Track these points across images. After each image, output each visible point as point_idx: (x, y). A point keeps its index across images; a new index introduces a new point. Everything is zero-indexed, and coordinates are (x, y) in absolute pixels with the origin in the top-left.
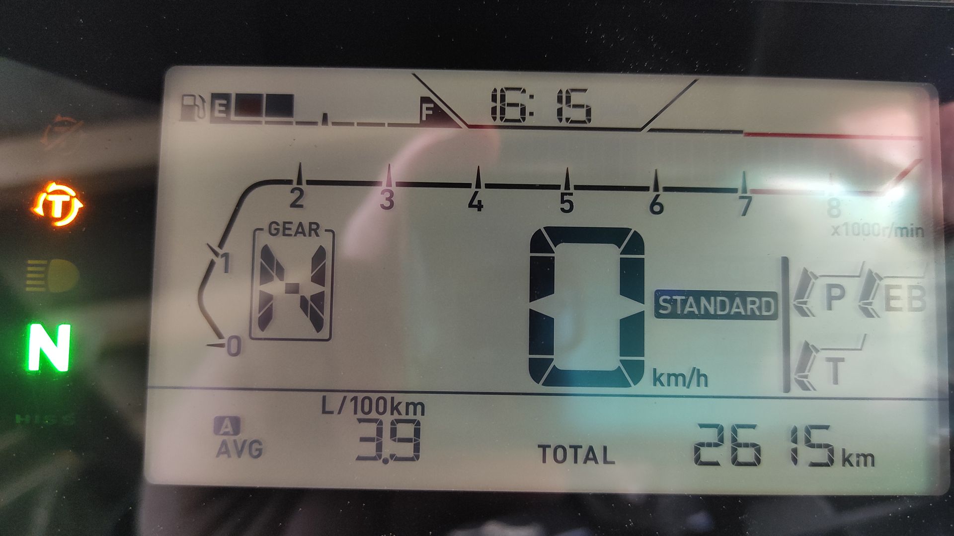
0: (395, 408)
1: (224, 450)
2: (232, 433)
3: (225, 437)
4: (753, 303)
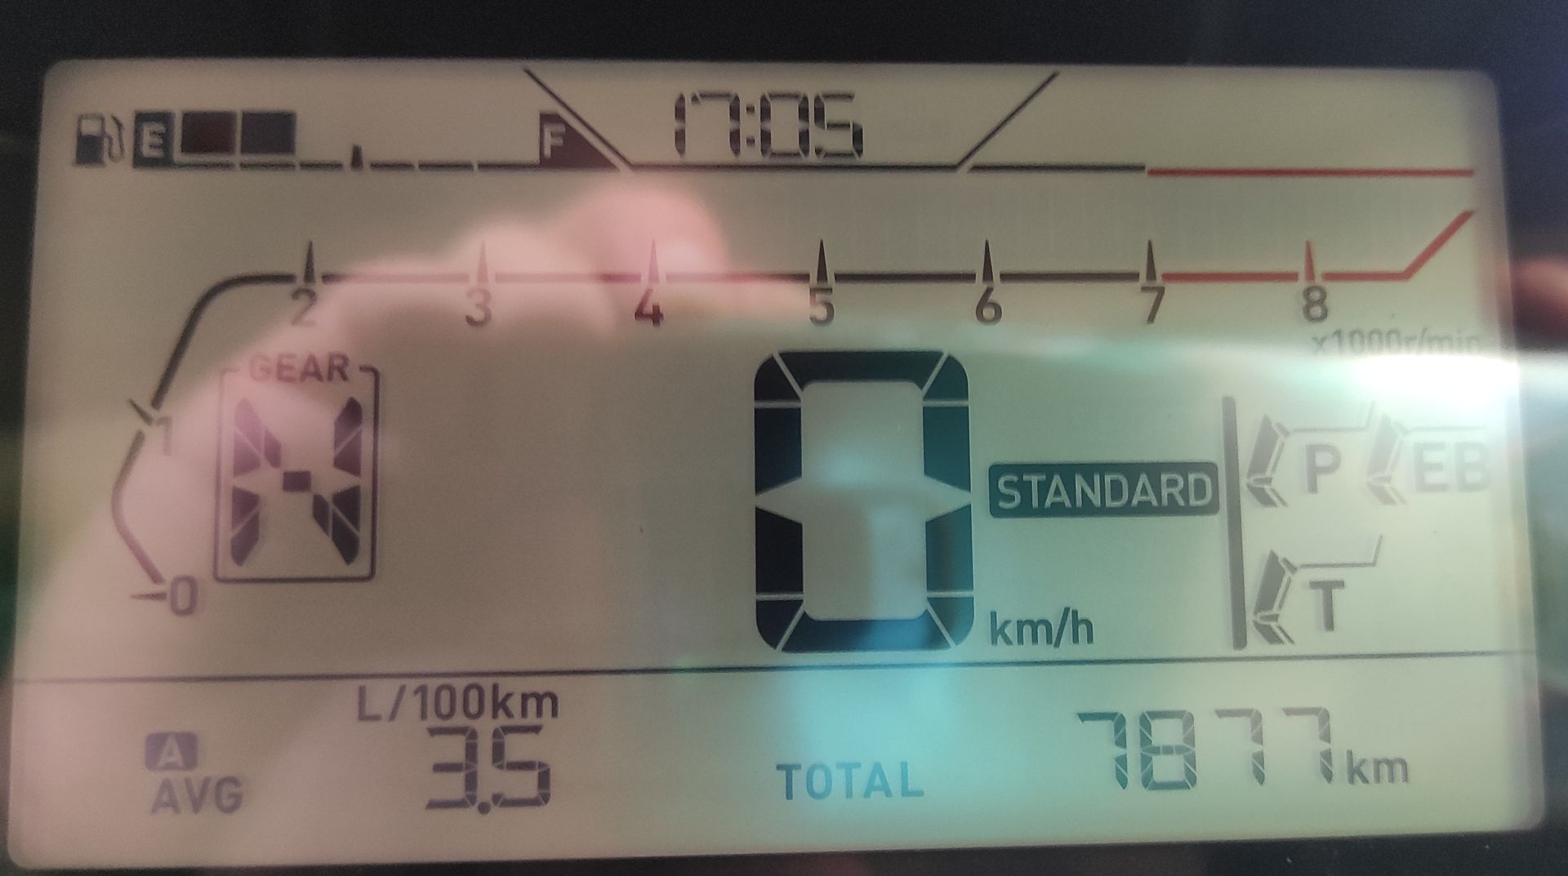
0: (500, 706)
1: (166, 800)
2: (181, 764)
3: (170, 775)
4: (1172, 483)
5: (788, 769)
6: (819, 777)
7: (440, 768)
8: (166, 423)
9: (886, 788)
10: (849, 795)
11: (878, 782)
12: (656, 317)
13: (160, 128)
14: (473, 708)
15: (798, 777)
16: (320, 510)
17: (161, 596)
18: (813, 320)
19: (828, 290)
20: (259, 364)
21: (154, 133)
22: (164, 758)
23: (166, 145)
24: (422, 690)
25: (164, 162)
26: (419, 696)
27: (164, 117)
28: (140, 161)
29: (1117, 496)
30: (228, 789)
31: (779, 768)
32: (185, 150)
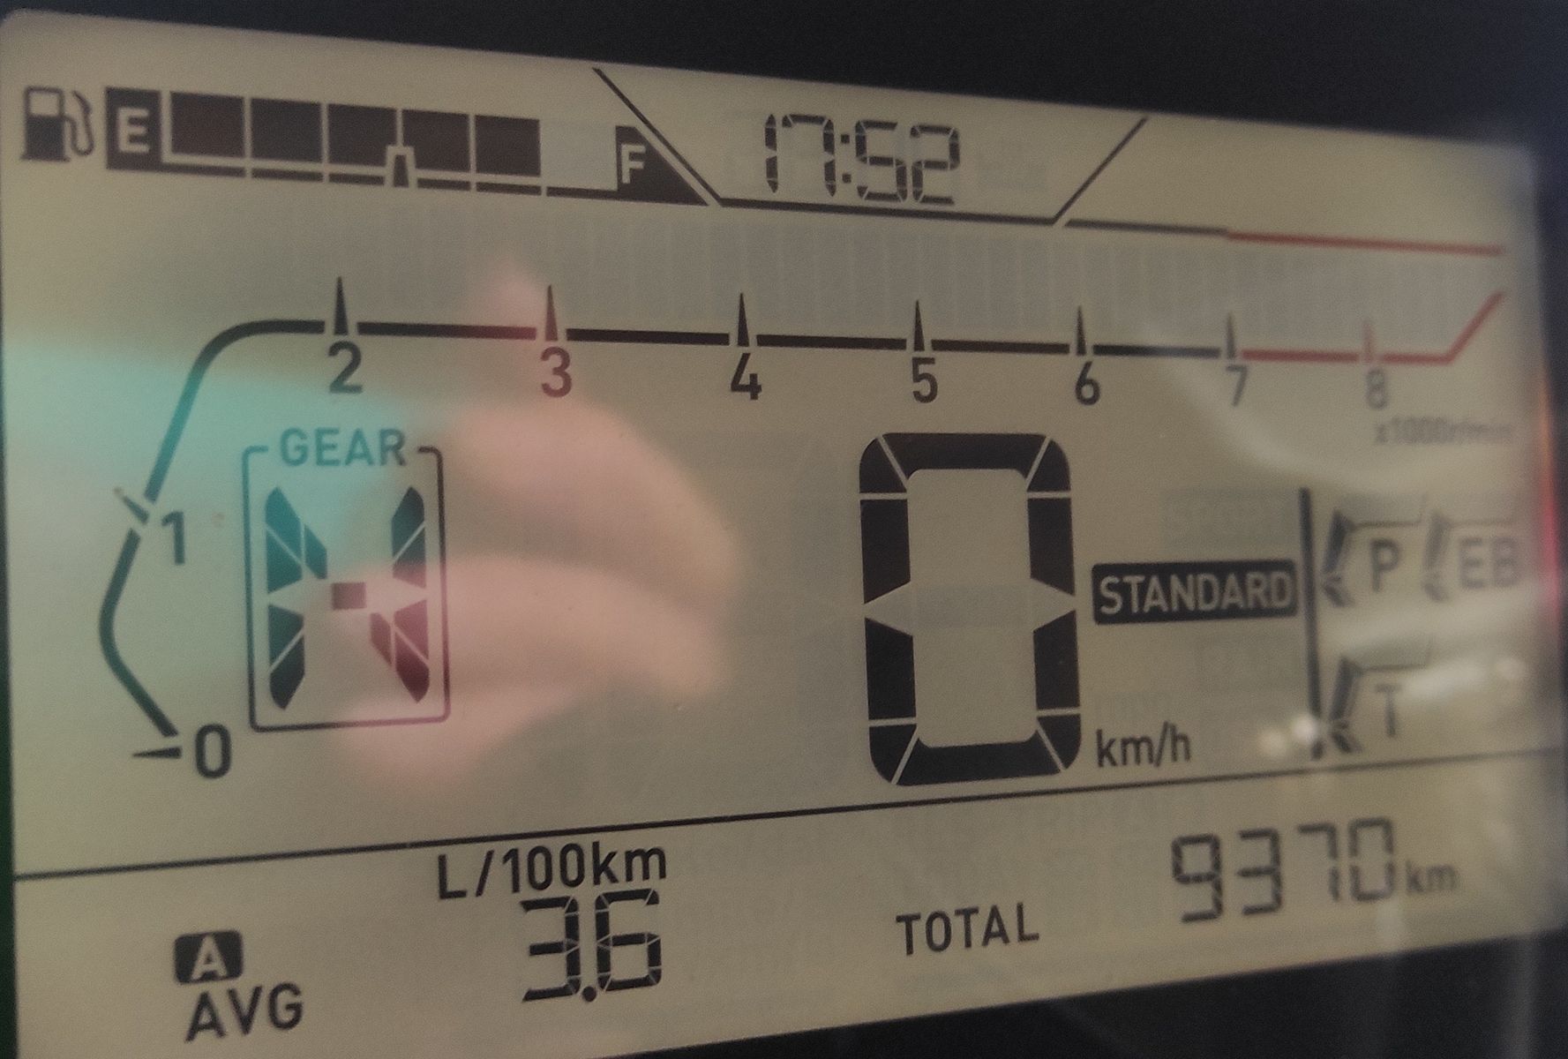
0: (601, 868)
1: (206, 1018)
3: (207, 988)
5: (908, 920)
6: (938, 925)
7: (537, 950)
8: (175, 520)
9: (1002, 934)
10: (968, 944)
11: (995, 928)
12: (754, 389)
13: (141, 113)
15: (919, 928)
16: (380, 637)
17: (174, 753)
18: (917, 395)
19: (930, 361)
20: (293, 441)
21: (133, 121)
22: (200, 968)
23: (152, 136)
24: (513, 856)
25: (150, 163)
26: (510, 864)
27: (148, 99)
28: (117, 161)
29: (1208, 598)
30: (284, 998)
31: (899, 919)
32: (178, 147)
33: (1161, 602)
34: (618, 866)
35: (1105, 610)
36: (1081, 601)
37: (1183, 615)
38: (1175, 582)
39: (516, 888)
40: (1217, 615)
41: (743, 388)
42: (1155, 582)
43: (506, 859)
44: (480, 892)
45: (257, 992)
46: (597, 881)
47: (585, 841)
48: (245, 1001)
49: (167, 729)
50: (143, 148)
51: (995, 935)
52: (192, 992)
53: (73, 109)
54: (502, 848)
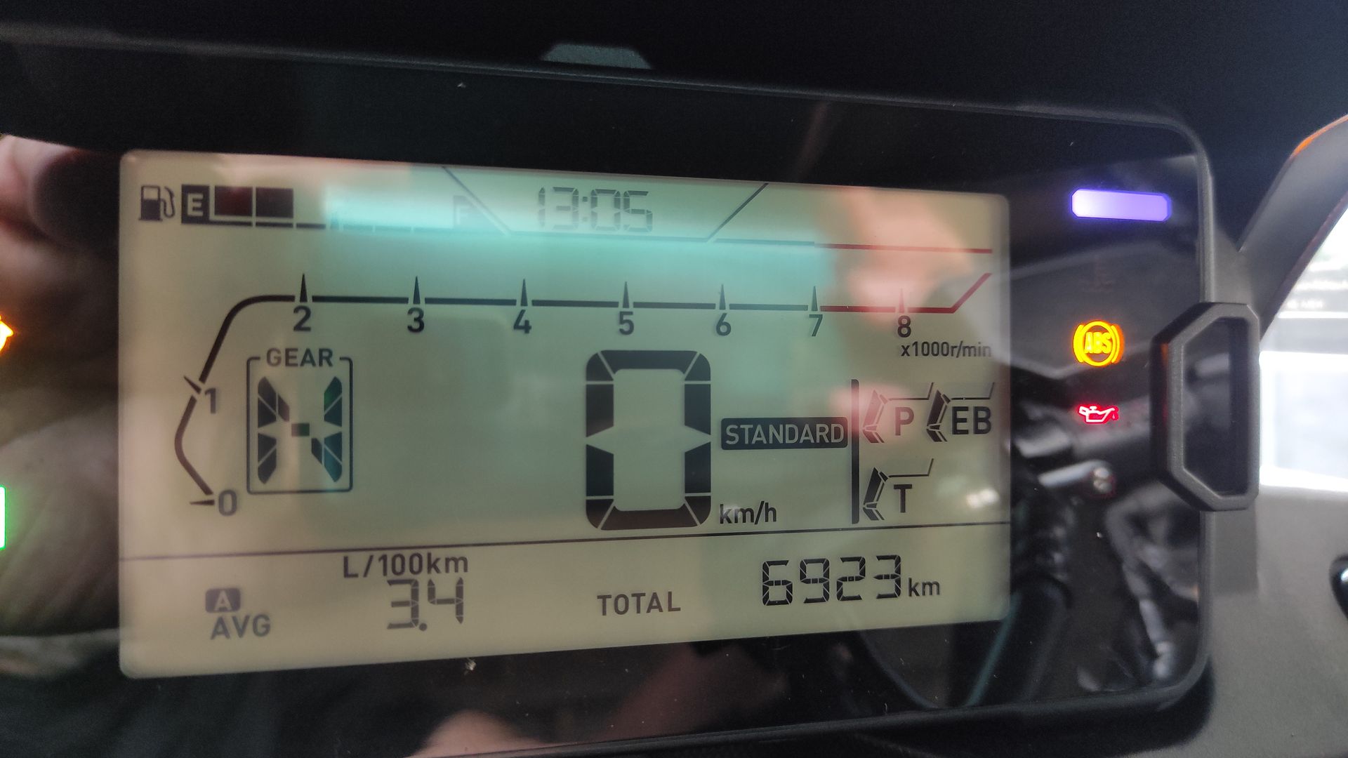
5: (604, 598)
6: (621, 602)
7: (395, 604)
8: (212, 392)
9: (659, 607)
10: (639, 611)
11: (655, 604)
12: (527, 328)
13: (200, 196)
14: (416, 567)
15: (610, 602)
16: (316, 448)
17: (211, 503)
18: (622, 331)
19: (631, 313)
20: (273, 354)
21: (194, 200)
22: (219, 605)
23: (205, 207)
24: (384, 558)
25: (204, 220)
26: (382, 561)
27: (203, 190)
28: (186, 219)
29: (792, 437)
30: (261, 621)
31: (599, 597)
32: (217, 212)
33: (763, 439)
34: (441, 565)
35: (728, 442)
36: (714, 438)
37: (776, 445)
38: (772, 429)
39: (385, 573)
40: (797, 446)
41: (521, 328)
42: (759, 428)
43: (380, 560)
44: (365, 575)
45: (247, 618)
46: (429, 571)
47: (424, 553)
48: (241, 622)
49: (207, 491)
50: (200, 214)
51: (655, 607)
52: (214, 617)
53: (165, 196)
54: (377, 554)
